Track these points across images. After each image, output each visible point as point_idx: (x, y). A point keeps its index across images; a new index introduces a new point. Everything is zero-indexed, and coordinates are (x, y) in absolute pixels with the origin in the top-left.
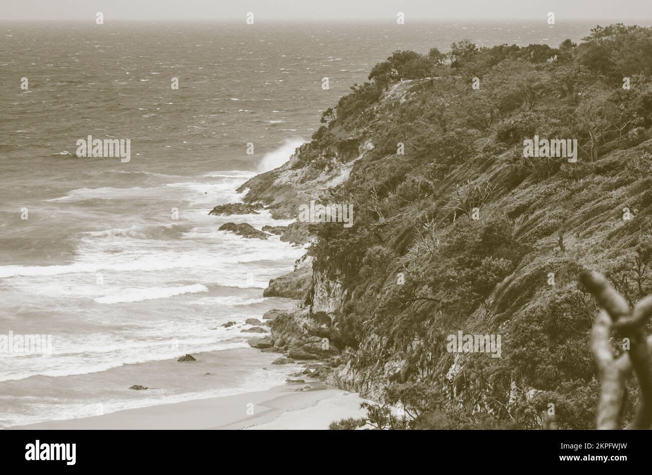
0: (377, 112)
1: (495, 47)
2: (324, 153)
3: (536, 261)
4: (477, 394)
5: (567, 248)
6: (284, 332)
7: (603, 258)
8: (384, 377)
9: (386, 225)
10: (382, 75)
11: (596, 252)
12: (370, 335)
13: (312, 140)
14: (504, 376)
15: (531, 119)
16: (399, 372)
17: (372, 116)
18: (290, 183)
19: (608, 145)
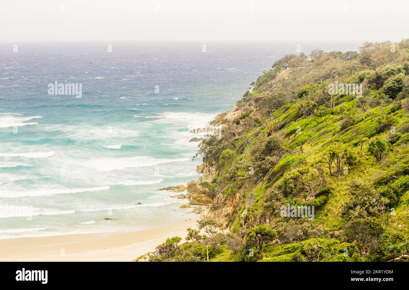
0: (274, 84)
1: (330, 52)
2: (248, 104)
3: (287, 158)
4: (252, 225)
5: (304, 151)
6: (191, 192)
7: (318, 156)
8: (222, 215)
9: (238, 139)
10: (279, 65)
11: (316, 153)
12: (219, 194)
13: (243, 97)
14: (265, 215)
15: (314, 87)
16: (230, 213)
17: (271, 86)
18: (231, 118)
19: (341, 100)
